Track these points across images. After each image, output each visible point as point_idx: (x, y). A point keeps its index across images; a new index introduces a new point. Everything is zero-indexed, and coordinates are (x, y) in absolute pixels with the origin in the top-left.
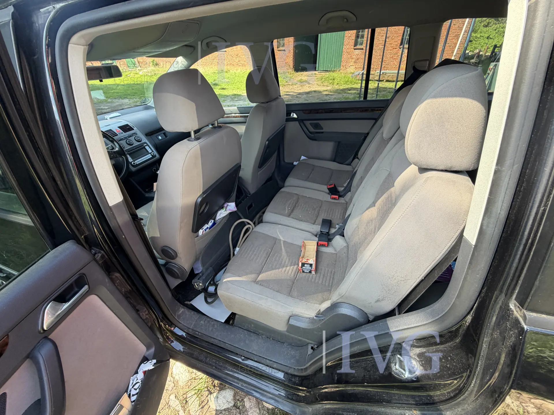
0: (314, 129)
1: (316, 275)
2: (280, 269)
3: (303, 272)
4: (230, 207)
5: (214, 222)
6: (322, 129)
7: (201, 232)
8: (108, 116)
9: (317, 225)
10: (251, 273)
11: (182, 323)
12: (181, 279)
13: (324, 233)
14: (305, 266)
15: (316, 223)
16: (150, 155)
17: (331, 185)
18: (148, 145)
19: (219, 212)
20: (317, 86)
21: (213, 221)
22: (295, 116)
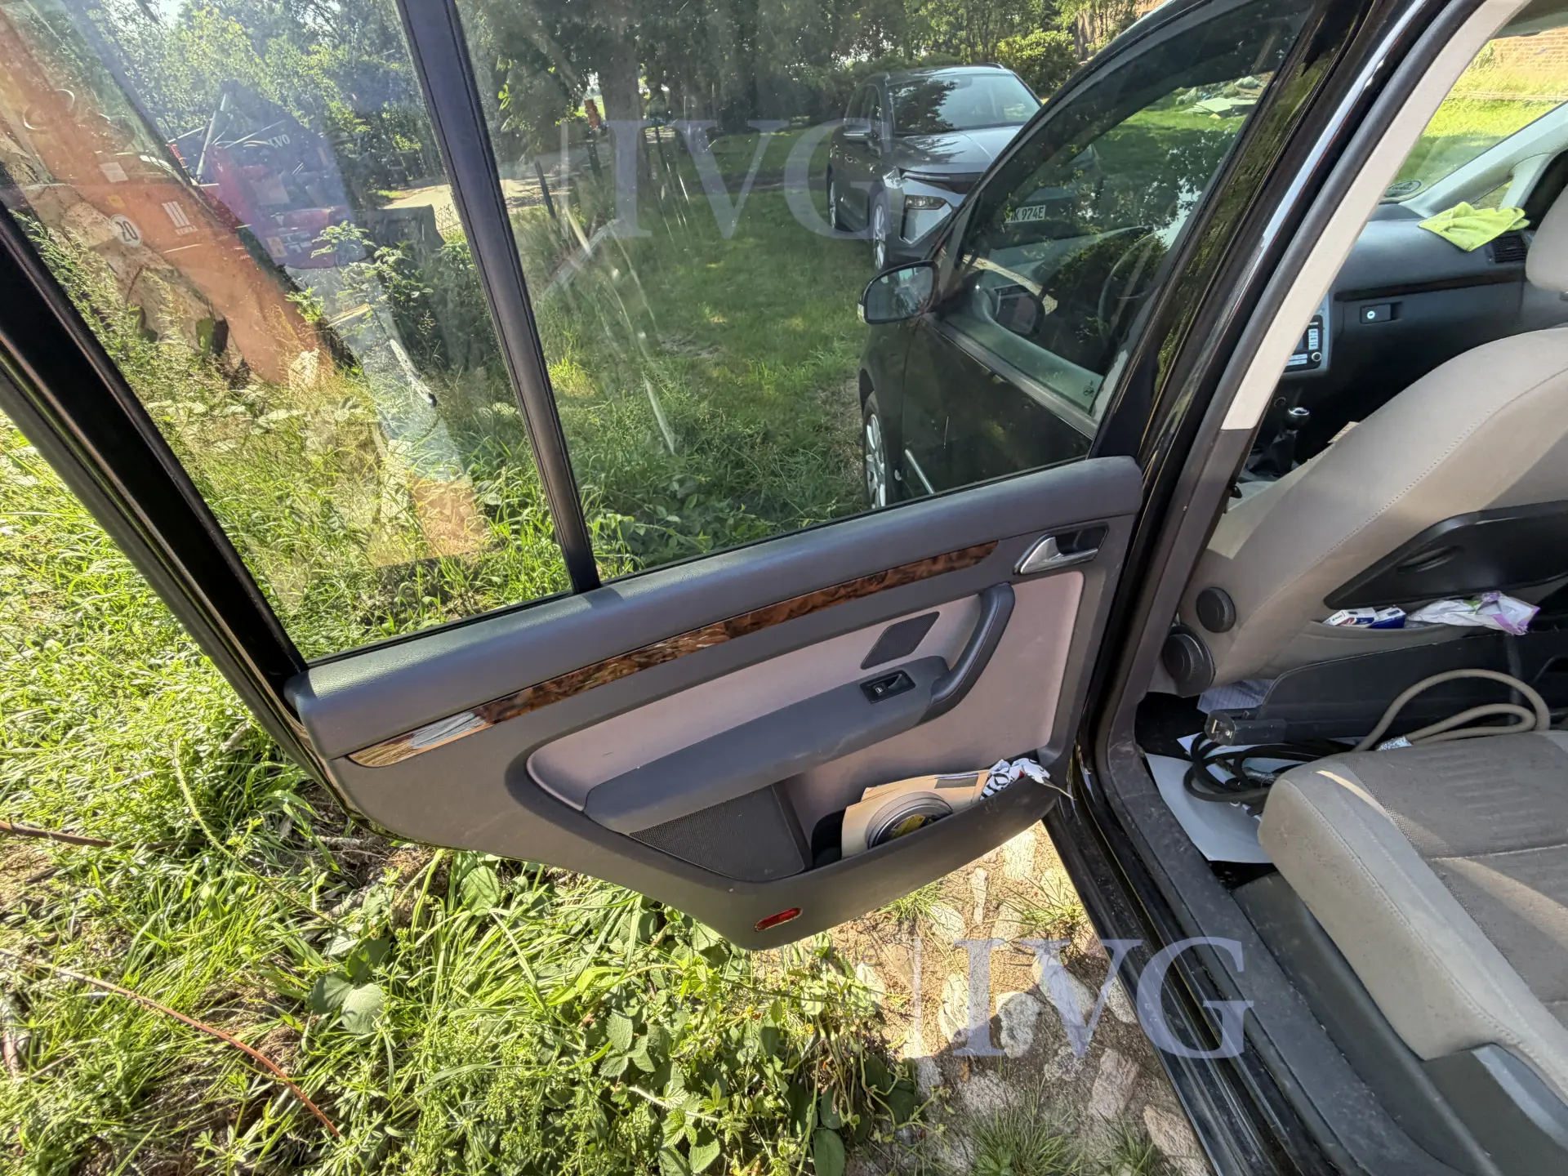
4: (1505, 612)
5: (1402, 617)
7: (1340, 617)
10: (1430, 826)
11: (1112, 772)
12: (1178, 689)
16: (1306, 356)
18: (1320, 327)
19: (1444, 604)
21: (1402, 613)
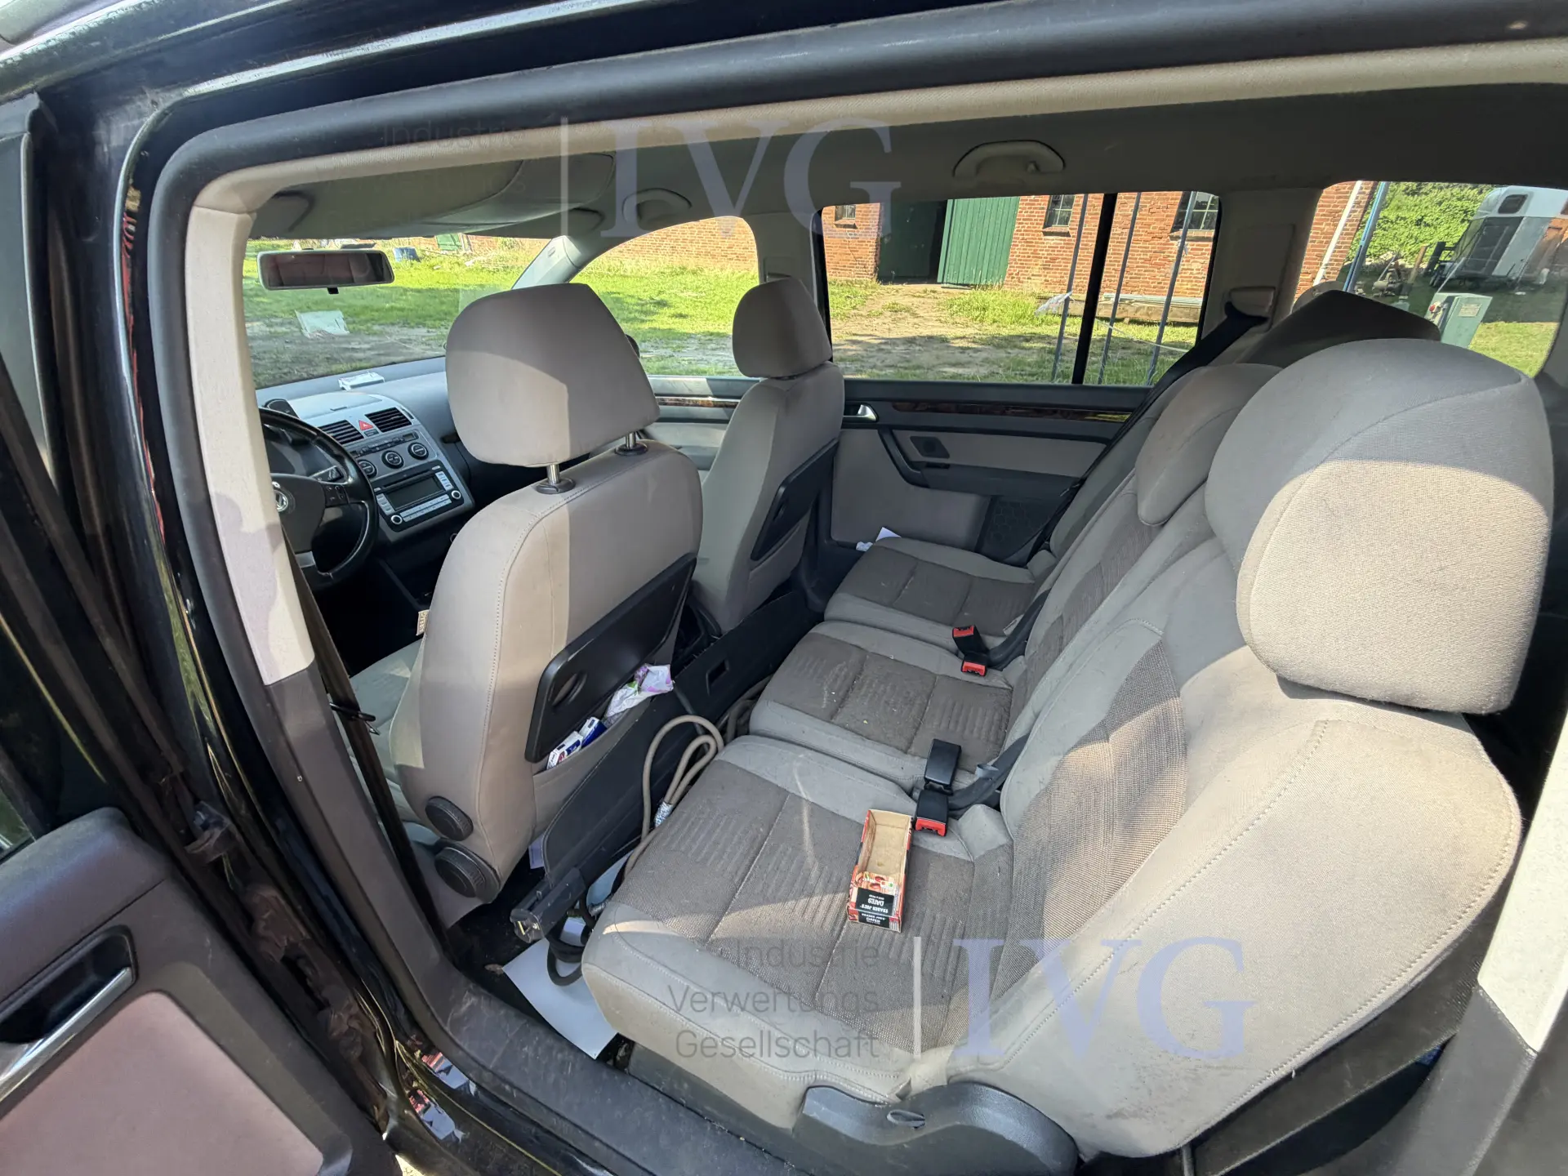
0: (922, 454)
1: (902, 936)
2: (791, 904)
3: (863, 920)
4: (655, 677)
5: (600, 724)
6: (947, 456)
7: (554, 757)
8: (346, 382)
9: (914, 755)
10: (694, 910)
11: (465, 1047)
12: (480, 897)
13: (938, 786)
14: (870, 901)
15: (913, 749)
16: (446, 497)
17: (965, 628)
18: (443, 469)
19: (619, 694)
20: (938, 323)
21: (597, 721)
22: (870, 414)
